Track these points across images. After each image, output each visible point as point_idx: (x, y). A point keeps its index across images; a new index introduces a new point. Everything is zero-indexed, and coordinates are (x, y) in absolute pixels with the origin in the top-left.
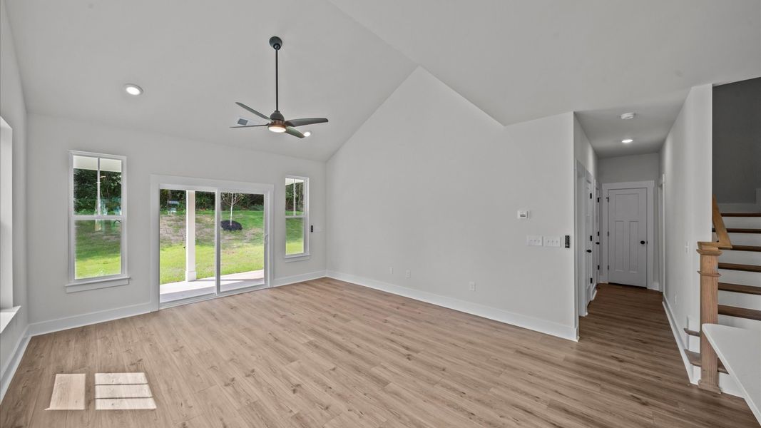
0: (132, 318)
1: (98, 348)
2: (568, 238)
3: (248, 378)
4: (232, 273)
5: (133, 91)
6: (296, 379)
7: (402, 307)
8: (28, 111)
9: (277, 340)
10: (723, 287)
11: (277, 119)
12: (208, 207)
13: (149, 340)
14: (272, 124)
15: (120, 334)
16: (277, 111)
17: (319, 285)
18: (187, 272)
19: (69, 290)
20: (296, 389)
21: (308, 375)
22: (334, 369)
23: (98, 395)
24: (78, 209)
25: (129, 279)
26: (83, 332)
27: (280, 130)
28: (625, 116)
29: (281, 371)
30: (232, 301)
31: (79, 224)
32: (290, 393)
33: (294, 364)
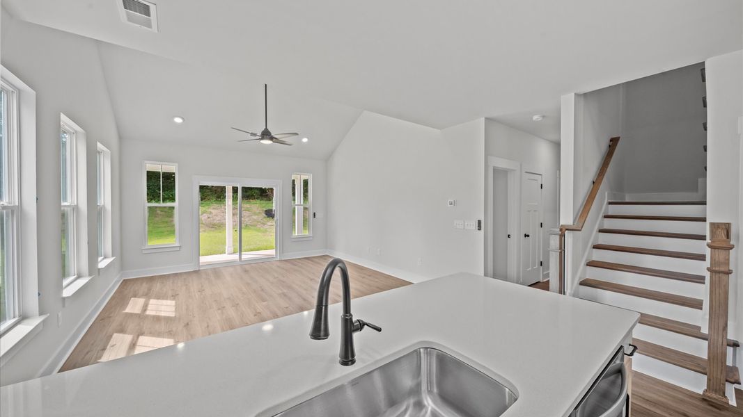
0: (181, 274)
1: (157, 286)
2: (479, 222)
3: (232, 307)
4: (262, 249)
5: (178, 120)
6: (260, 310)
7: (367, 277)
8: (121, 138)
9: (262, 290)
10: (591, 264)
11: (266, 134)
12: (257, 198)
13: (187, 285)
14: (262, 139)
15: (171, 281)
16: (266, 128)
17: (317, 260)
18: (227, 247)
19: (144, 252)
21: (269, 309)
22: (287, 308)
23: (149, 308)
24: (149, 200)
25: (180, 247)
26: (152, 279)
27: (267, 142)
28: (535, 118)
29: (254, 306)
30: (247, 267)
31: (150, 208)
33: (264, 303)
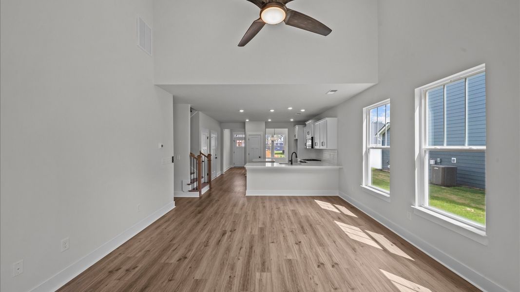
3: (323, 262)
6: (296, 247)
20: (298, 243)
21: (288, 246)
22: (272, 243)
29: (300, 256)
32: (302, 242)
